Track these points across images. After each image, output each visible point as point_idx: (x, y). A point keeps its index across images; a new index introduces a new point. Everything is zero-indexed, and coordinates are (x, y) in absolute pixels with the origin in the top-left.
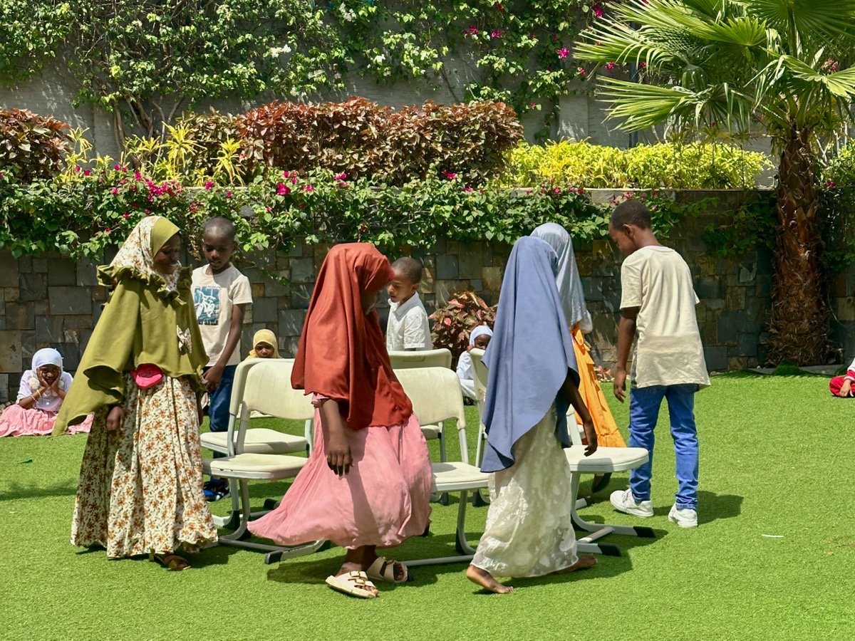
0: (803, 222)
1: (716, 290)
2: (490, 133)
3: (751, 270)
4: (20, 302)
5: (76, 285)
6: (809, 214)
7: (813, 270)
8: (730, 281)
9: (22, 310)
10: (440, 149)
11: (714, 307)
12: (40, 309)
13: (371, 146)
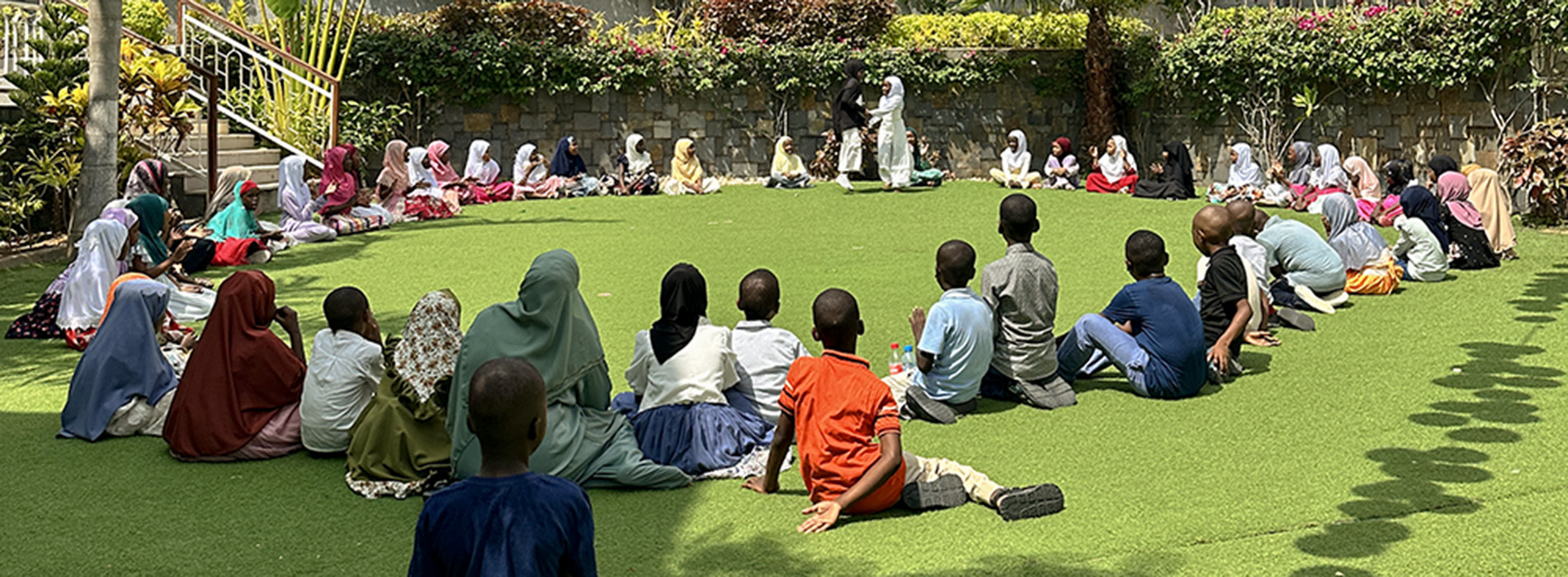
0: (1101, 72)
1: (1044, 119)
2: (871, 12)
3: (1071, 105)
4: (556, 122)
5: (590, 111)
6: (1105, 66)
7: (1110, 105)
8: (1054, 113)
9: (557, 127)
10: (835, 22)
11: (1042, 131)
12: (568, 126)
13: (787, 22)
